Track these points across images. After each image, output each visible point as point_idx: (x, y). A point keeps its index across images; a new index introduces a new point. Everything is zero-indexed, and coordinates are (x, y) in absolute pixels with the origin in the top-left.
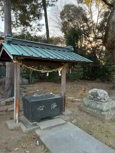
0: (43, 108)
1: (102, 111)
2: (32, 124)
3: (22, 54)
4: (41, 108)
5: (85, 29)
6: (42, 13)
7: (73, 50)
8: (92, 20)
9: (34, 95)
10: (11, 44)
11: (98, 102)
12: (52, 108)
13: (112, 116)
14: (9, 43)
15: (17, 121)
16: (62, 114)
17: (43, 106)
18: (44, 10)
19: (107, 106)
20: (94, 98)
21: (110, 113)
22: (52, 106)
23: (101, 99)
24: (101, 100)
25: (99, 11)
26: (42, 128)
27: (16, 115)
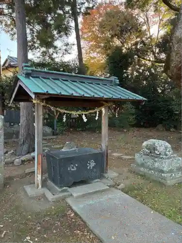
0: (76, 167)
1: (162, 172)
2: (60, 190)
3: (47, 91)
4: (73, 168)
5: (138, 47)
6: (71, 26)
7: (119, 83)
8: (150, 33)
9: (63, 150)
10: (31, 78)
11: (157, 159)
12: (88, 168)
13: (177, 179)
14: (28, 75)
15: (40, 186)
16: (104, 177)
17: (76, 165)
18: (73, 21)
19: (170, 164)
20: (151, 152)
21: (173, 175)
22: (88, 165)
23: (160, 154)
24: (161, 156)
25: (161, 18)
26: (75, 195)
27: (38, 178)
